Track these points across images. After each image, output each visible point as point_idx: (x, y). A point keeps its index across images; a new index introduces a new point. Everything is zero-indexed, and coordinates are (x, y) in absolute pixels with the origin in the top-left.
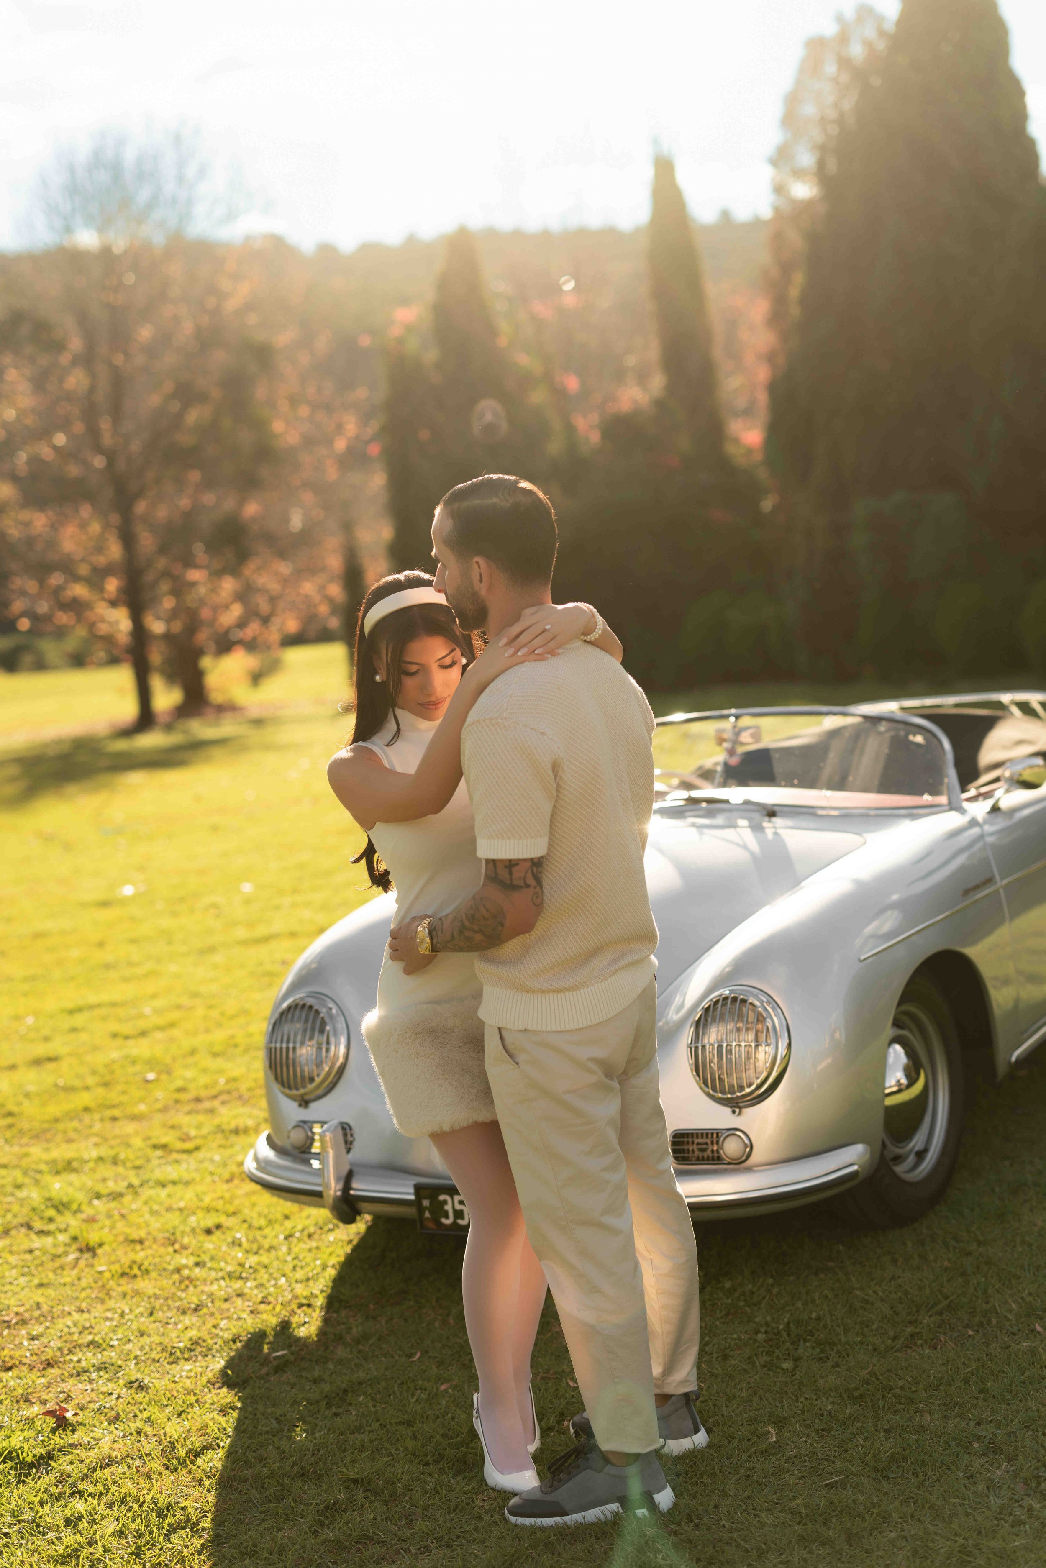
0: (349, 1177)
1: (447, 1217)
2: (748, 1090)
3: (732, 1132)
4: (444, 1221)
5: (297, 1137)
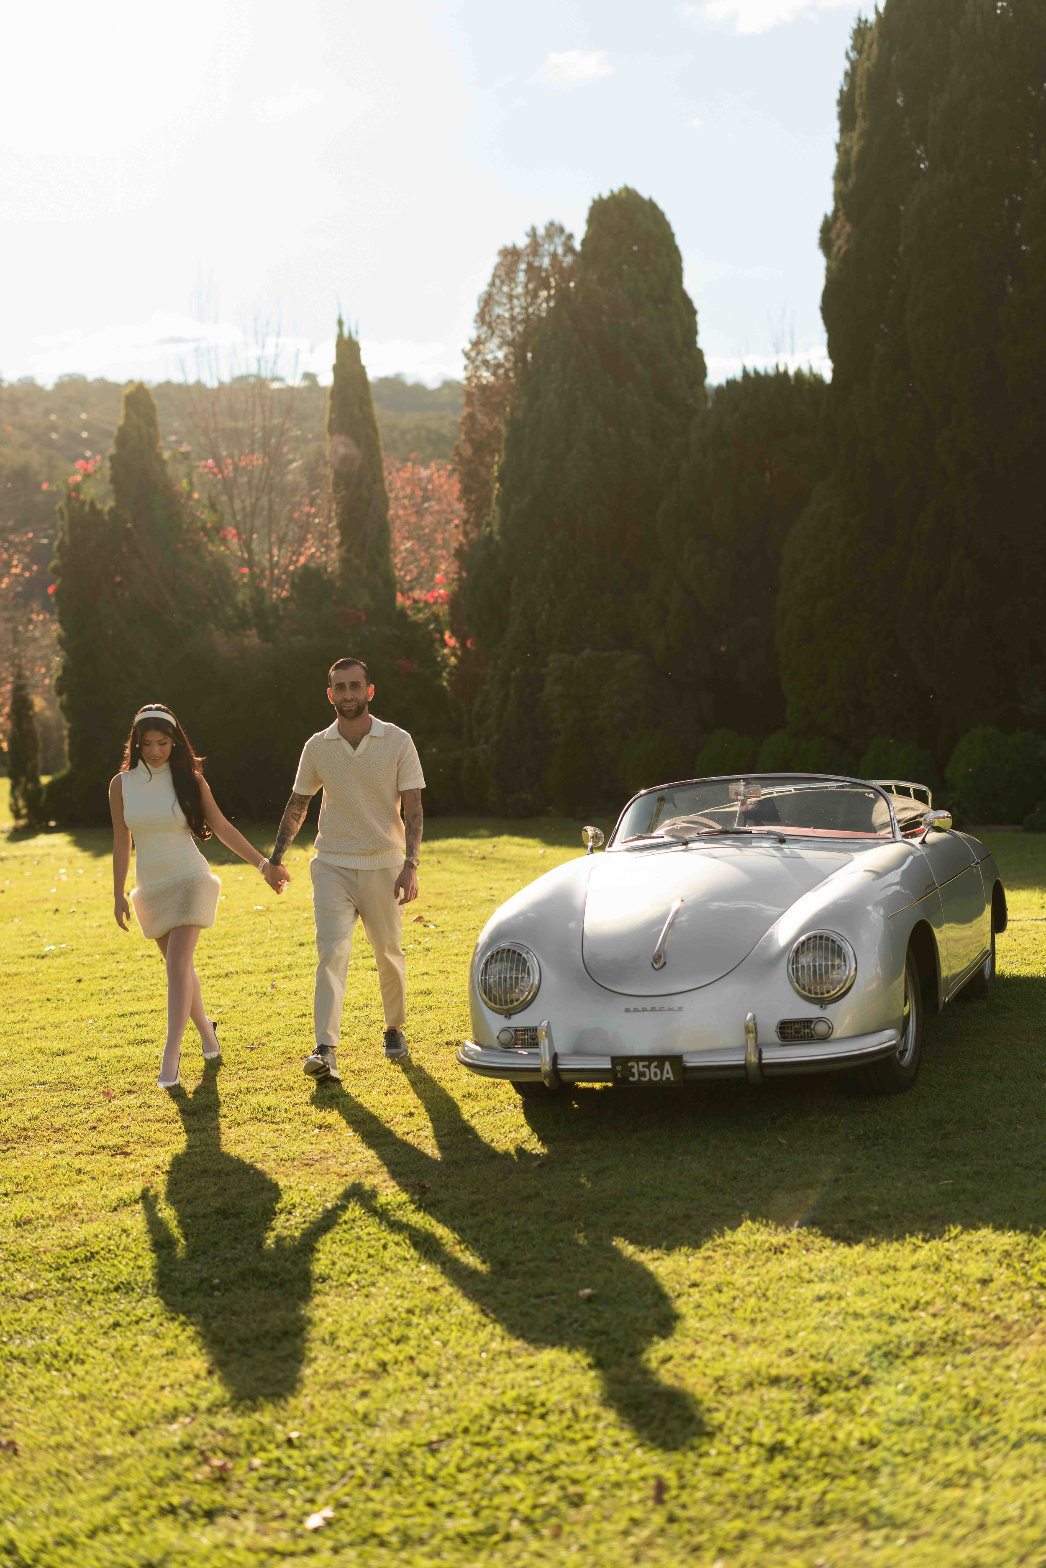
0: (555, 1058)
1: (634, 1076)
2: (833, 992)
3: (820, 1020)
4: (631, 1079)
5: (505, 1036)
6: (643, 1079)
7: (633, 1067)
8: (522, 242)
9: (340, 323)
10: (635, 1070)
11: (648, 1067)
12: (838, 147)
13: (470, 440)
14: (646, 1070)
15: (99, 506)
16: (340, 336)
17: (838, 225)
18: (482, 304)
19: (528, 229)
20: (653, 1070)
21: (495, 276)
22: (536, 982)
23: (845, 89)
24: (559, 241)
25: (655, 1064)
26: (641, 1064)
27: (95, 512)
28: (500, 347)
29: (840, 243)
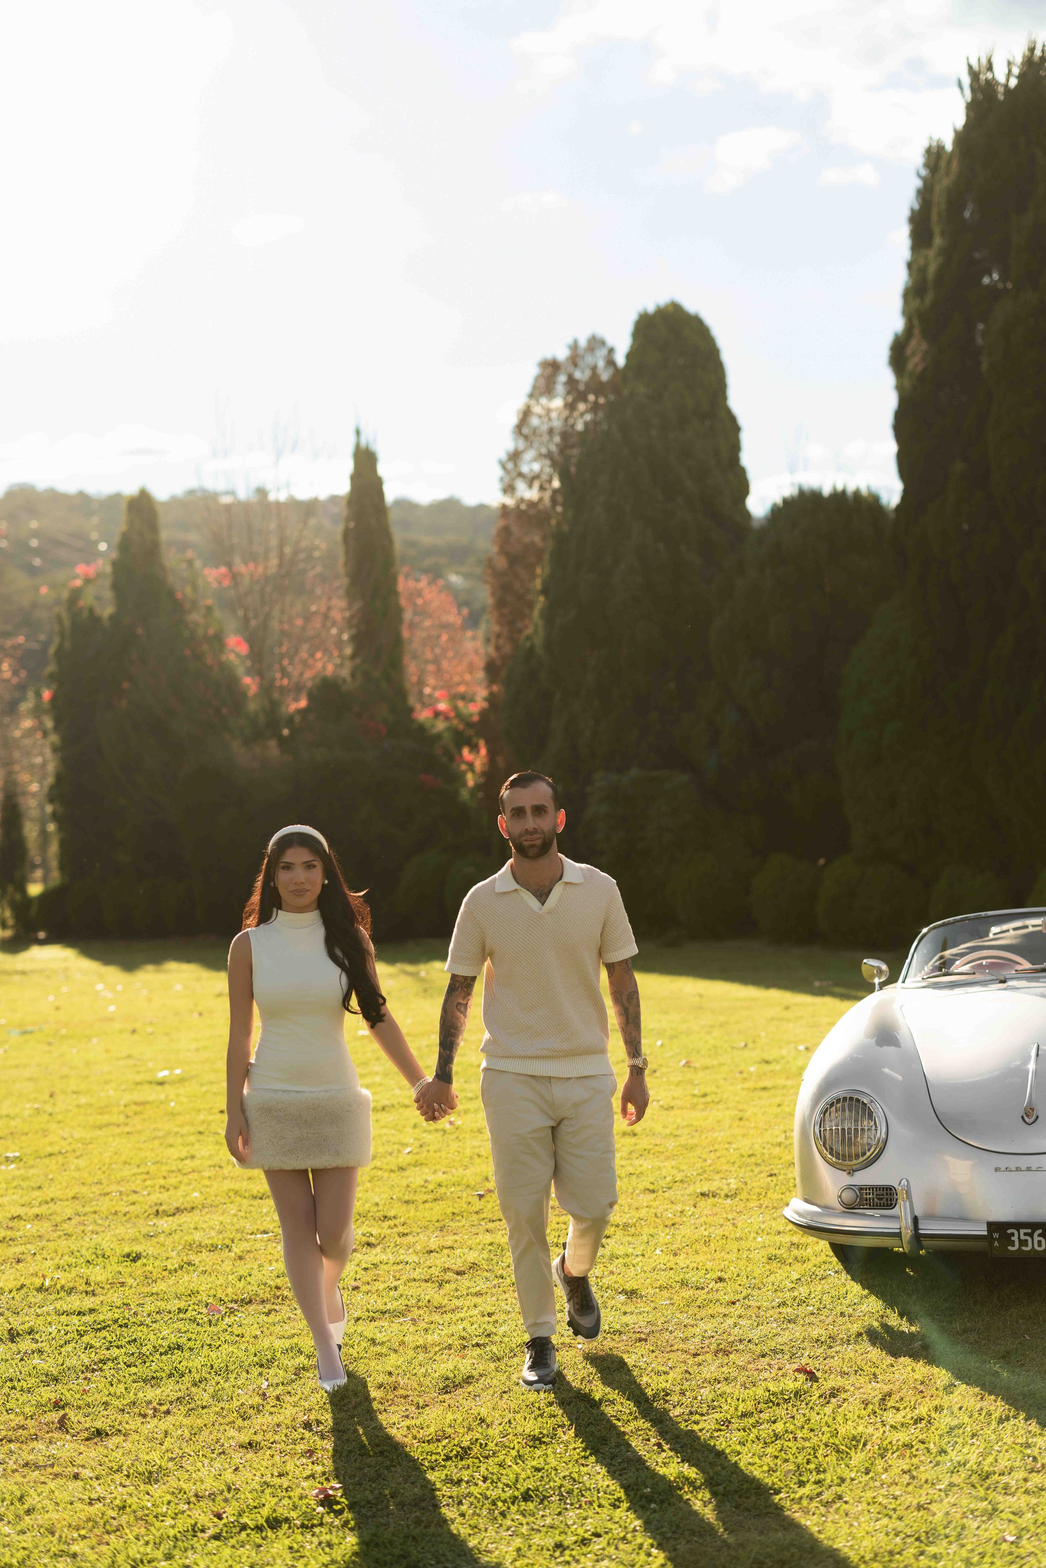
0: (916, 1221)
1: (1013, 1245)
4: (1010, 1248)
5: (848, 1196)
6: (1024, 1248)
7: (1013, 1234)
8: (562, 354)
9: (358, 432)
10: (1015, 1238)
11: (1031, 1235)
12: (910, 265)
13: (503, 551)
14: (1029, 1239)
15: (98, 611)
16: (358, 446)
17: (913, 342)
18: (521, 416)
19: (570, 341)
20: (1036, 1238)
21: (535, 387)
22: (884, 1136)
23: (917, 207)
24: (602, 353)
25: (1040, 1231)
26: (1022, 1231)
27: (94, 619)
28: (535, 460)
29: (915, 363)
